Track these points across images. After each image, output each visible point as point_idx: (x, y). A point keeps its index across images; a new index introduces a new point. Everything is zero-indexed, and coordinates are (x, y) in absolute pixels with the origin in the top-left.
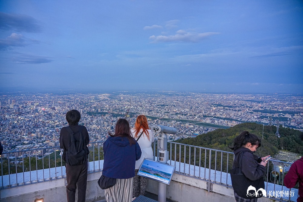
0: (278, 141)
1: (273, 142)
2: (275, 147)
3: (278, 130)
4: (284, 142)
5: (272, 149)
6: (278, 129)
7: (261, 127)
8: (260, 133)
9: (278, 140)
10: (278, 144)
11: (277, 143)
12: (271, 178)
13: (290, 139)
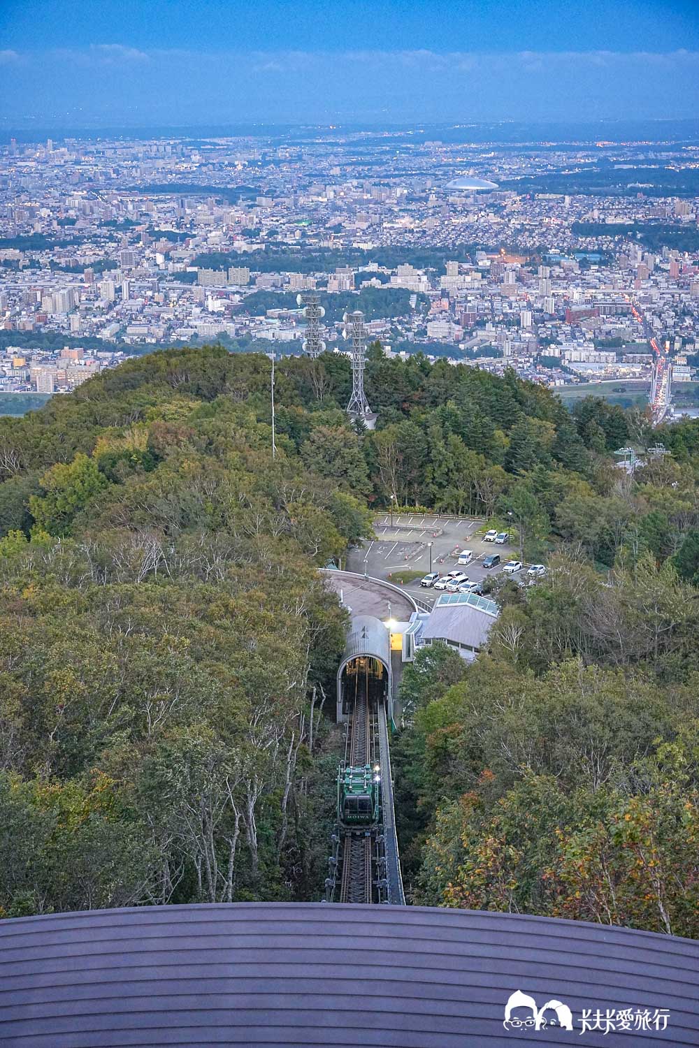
0: (367, 455)
1: (338, 462)
2: (349, 497)
3: (359, 380)
4: (401, 458)
5: (338, 512)
6: (360, 375)
7: (256, 371)
8: (252, 417)
9: (363, 448)
10: (369, 476)
11: (360, 472)
12: (340, 706)
13: (435, 429)
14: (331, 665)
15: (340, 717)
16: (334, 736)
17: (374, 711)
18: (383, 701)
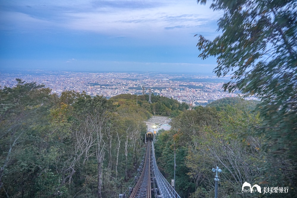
0: (151, 107)
1: (147, 108)
2: (148, 111)
3: (150, 98)
4: (156, 107)
5: (146, 114)
7: (135, 97)
8: (134, 101)
9: (150, 106)
10: (151, 110)
11: (150, 109)
12: (145, 141)
13: (161, 103)
14: (144, 134)
15: (145, 142)
16: (144, 145)
17: (151, 142)
18: (153, 140)
